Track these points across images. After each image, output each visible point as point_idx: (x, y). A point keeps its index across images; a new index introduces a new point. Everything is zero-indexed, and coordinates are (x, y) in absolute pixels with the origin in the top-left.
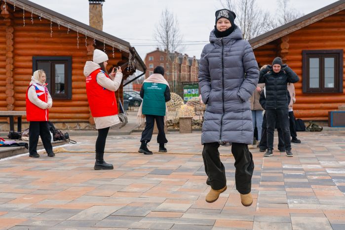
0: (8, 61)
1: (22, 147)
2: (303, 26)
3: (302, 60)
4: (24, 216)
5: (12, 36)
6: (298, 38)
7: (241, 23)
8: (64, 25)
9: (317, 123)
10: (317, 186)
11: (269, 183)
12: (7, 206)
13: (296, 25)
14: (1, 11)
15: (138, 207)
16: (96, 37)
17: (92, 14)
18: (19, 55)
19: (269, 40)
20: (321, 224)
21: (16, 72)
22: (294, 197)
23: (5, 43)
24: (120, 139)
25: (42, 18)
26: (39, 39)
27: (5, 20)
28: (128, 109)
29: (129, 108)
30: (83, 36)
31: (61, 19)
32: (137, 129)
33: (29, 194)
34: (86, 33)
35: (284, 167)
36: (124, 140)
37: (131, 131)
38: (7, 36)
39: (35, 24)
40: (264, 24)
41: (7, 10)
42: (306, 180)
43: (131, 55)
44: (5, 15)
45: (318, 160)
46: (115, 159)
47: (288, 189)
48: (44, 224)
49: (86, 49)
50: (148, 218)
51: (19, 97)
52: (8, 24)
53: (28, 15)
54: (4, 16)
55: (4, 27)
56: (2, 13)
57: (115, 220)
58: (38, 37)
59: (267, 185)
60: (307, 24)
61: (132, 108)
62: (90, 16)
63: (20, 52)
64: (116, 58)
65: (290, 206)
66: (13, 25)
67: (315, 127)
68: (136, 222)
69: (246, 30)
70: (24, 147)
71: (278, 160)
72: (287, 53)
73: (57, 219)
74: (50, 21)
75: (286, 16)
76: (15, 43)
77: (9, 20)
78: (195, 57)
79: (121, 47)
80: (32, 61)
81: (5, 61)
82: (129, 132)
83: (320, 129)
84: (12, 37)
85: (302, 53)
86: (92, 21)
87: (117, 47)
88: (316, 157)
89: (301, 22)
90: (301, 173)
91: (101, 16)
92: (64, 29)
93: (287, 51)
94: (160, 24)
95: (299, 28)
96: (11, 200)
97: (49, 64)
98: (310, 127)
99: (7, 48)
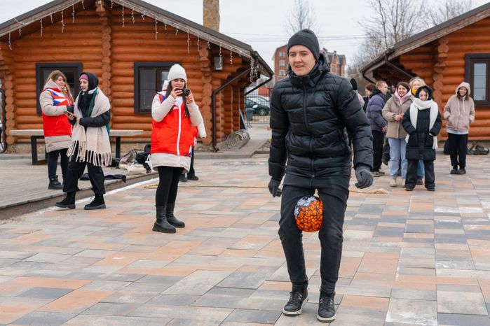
0: (105, 68)
1: (118, 180)
2: (466, 24)
3: (465, 66)
4: (110, 286)
5: (109, 38)
6: (461, 39)
7: (392, 12)
8: (172, 25)
9: (482, 145)
10: (475, 240)
11: (415, 236)
12: (93, 270)
13: (457, 23)
14: (96, 7)
15: (250, 273)
16: (210, 39)
17: (206, 9)
18: (118, 61)
19: (424, 42)
20: (473, 303)
21: (114, 81)
22: (445, 259)
23: (101, 46)
24: (238, 165)
25: (145, 16)
26: (142, 41)
27: (101, 19)
28: (252, 120)
29: (253, 117)
30: (194, 38)
31: (168, 17)
32: (261, 150)
33: (120, 251)
34: (199, 34)
35: (436, 210)
36: (243, 167)
37: (253, 152)
38: (103, 37)
39: (137, 23)
40: (420, 12)
41: (103, 7)
42: (461, 232)
43: (253, 61)
44: (101, 12)
45: (480, 200)
46: (230, 197)
47: (438, 246)
48: (133, 301)
49: (198, 54)
50: (260, 291)
51: (118, 112)
52: (105, 23)
53: (128, 12)
54: (99, 14)
55: (100, 27)
56: (97, 10)
57: (220, 295)
58: (141, 38)
59: (413, 238)
60: (472, 21)
61: (257, 117)
62: (204, 11)
63: (118, 57)
64: (234, 64)
65: (439, 272)
66: (111, 24)
67: (479, 149)
68: (245, 299)
69: (399, 20)
70: (120, 180)
71: (430, 199)
72: (446, 58)
73: (149, 292)
74: (154, 19)
75: (448, 3)
76: (113, 46)
77: (106, 19)
78: (335, 52)
79: (241, 51)
80: (134, 68)
81: (101, 68)
82: (250, 154)
83: (485, 151)
84: (110, 40)
85: (465, 58)
86: (206, 17)
87: (237, 52)
88: (477, 196)
89: (464, 20)
90: (456, 220)
91: (217, 11)
92: (172, 30)
93: (445, 55)
94: (293, 14)
95: (462, 27)
96: (98, 260)
97: (153, 72)
98: (474, 149)
99: (103, 52)
